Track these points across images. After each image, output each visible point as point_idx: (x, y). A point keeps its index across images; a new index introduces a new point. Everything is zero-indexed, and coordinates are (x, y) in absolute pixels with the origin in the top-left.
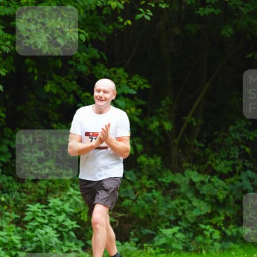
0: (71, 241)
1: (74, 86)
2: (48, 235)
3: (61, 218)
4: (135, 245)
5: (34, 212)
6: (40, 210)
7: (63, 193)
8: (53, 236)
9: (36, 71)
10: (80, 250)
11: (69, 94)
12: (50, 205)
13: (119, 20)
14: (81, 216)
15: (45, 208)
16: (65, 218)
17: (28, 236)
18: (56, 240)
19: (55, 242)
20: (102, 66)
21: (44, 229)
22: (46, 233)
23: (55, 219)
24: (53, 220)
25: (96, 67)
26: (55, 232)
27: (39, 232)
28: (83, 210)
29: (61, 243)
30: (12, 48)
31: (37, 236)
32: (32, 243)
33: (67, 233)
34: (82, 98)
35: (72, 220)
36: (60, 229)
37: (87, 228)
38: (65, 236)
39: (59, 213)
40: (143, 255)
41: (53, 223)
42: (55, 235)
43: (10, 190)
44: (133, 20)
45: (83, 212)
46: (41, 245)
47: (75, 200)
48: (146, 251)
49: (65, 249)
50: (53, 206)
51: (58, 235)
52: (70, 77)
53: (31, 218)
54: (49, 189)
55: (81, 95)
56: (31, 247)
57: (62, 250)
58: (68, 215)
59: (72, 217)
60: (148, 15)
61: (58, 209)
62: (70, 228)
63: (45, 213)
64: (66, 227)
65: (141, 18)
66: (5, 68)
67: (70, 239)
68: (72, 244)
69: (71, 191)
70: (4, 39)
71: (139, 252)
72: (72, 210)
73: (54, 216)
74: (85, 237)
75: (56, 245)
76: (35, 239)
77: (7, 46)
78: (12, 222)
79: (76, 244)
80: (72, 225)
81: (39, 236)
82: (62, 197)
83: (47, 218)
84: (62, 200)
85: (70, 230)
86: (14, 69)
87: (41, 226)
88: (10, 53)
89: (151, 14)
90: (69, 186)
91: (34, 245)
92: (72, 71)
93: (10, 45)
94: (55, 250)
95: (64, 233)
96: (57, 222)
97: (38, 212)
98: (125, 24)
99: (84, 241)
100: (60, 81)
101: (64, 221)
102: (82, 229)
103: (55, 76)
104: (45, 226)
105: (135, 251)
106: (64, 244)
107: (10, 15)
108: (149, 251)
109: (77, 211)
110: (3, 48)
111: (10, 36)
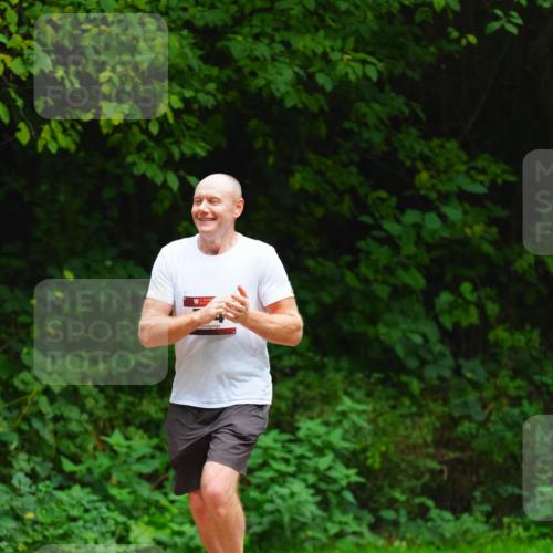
0: (345, 512)
1: (353, 178)
2: (296, 499)
3: (323, 462)
4: (484, 519)
5: (266, 449)
6: (279, 445)
7: (327, 408)
8: (307, 502)
9: (271, 146)
10: (365, 530)
11: (341, 194)
12: (301, 434)
13: (449, 34)
14: (366, 459)
15: (290, 441)
16: (334, 461)
17: (254, 500)
18: (314, 508)
19: (312, 513)
20: (414, 131)
21: (288, 485)
22: (292, 495)
23: (310, 463)
24: (306, 466)
25: (401, 136)
26: (311, 491)
27: (276, 493)
28: (372, 445)
29: (324, 515)
30: (220, 97)
31: (272, 501)
32: (262, 515)
33: (338, 493)
34: (370, 202)
35: (348, 466)
36: (323, 486)
37: (379, 483)
38: (333, 500)
39: (320, 451)
40: (502, 541)
41: (306, 472)
42: (310, 499)
44: (479, 34)
45: (372, 449)
46: (281, 521)
47: (354, 423)
48: (508, 534)
49: (334, 529)
50: (307, 436)
51: (318, 498)
52: (344, 158)
53: (260, 461)
54: (298, 401)
55: (366, 195)
56: (260, 524)
57: (326, 530)
58: (338, 454)
59: (349, 460)
60: (512, 24)
61: (318, 442)
62: (344, 483)
63: (290, 452)
64: (335, 481)
65: (498, 31)
66: (204, 140)
67: (344, 507)
68: (349, 518)
69: (347, 403)
70: (202, 76)
71: (492, 534)
72: (347, 445)
73: (309, 458)
74: (375, 502)
75: (314, 518)
76: (268, 507)
77: (208, 93)
79: (357, 518)
80: (348, 477)
81: (278, 501)
82: (326, 417)
83: (293, 461)
84: (327, 424)
85: (342, 489)
86: (224, 143)
87: (281, 478)
88: (216, 109)
89: (519, 21)
90: (340, 393)
91: (266, 520)
92: (348, 145)
93: (214, 92)
94: (312, 529)
95: (330, 494)
96: (316, 471)
97: (275, 449)
98: (464, 42)
99: (374, 511)
100: (323, 167)
101: (330, 468)
102: (369, 485)
103: (311, 156)
104: (290, 479)
105: (484, 532)
106: (330, 519)
107: (216, 26)
108: (514, 534)
109: (358, 447)
110: (202, 97)
111: (215, 71)
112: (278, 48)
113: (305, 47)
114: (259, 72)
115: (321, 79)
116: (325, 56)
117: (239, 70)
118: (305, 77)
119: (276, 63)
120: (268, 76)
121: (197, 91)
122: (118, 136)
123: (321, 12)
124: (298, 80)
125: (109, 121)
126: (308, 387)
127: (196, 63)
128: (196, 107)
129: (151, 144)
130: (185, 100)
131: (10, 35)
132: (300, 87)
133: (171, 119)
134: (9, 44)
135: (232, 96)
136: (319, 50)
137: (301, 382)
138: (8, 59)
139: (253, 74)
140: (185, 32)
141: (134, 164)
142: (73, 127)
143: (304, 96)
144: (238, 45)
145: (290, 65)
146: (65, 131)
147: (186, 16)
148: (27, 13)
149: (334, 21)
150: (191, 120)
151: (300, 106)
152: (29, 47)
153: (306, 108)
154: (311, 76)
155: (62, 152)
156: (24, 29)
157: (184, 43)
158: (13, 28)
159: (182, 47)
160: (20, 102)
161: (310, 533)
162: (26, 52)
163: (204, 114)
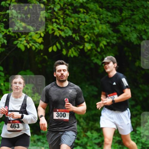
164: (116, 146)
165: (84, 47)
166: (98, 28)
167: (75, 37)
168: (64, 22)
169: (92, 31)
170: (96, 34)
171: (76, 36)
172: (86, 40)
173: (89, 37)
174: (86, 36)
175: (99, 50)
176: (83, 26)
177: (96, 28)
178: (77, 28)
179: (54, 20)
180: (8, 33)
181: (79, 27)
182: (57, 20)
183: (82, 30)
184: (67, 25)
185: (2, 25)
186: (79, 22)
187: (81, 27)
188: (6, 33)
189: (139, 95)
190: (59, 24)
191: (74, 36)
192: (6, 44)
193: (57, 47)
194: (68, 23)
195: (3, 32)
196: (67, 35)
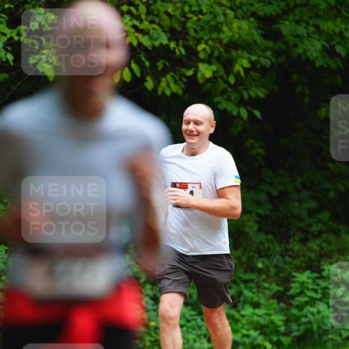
2: (321, 315)
5: (302, 283)
6: (310, 281)
7: (341, 257)
8: (329, 316)
9: (307, 91)
12: (325, 273)
15: (318, 278)
17: (295, 315)
19: (332, 324)
21: (316, 306)
22: (319, 312)
24: (328, 294)
27: (309, 311)
30: (274, 60)
31: (306, 316)
32: (300, 325)
41: (329, 298)
43: (269, 253)
46: (312, 328)
49: (345, 334)
50: (328, 275)
53: (299, 291)
54: (323, 252)
56: (298, 330)
57: (340, 335)
63: (318, 285)
66: (264, 88)
70: (262, 47)
73: (330, 289)
75: (332, 328)
76: (304, 320)
77: (266, 58)
78: (273, 297)
81: (310, 316)
83: (320, 291)
86: (276, 89)
87: (312, 302)
88: (272, 67)
91: (302, 328)
93: (270, 57)
94: (332, 334)
97: (307, 283)
104: (317, 302)
107: (272, 15)
110: (262, 60)
111: (271, 44)
112: (312, 29)
113: (328, 28)
114: (299, 44)
115: (339, 49)
116: (341, 34)
117: (286, 43)
118: (329, 47)
119: (310, 39)
120: (305, 47)
121: (259, 56)
122: (209, 85)
123: (338, 6)
124: (324, 50)
125: (203, 75)
126: (329, 243)
127: (258, 39)
128: (259, 66)
129: (230, 90)
130: (251, 62)
131: (141, 21)
132: (325, 54)
133: (242, 73)
134: (141, 27)
135: (282, 59)
136: (337, 30)
137: (325, 241)
138: (140, 36)
139: (296, 46)
140: (252, 19)
141: (219, 102)
142: (181, 79)
143: (328, 60)
144: (286, 27)
145: (319, 40)
146: (176, 82)
147: (253, 9)
148: (152, 7)
149: (346, 12)
150: (255, 75)
151: (325, 66)
152: (153, 29)
153: (329, 67)
154: (332, 47)
155: (174, 95)
156: (150, 18)
157: (251, 26)
158: (143, 17)
159: (250, 28)
160: (147, 64)
161: (330, 337)
162: (152, 32)
163: (264, 71)
164: (271, 305)
165: (196, 72)
166: (230, 29)
167: (174, 48)
168: (148, 14)
169: (214, 35)
170: (225, 41)
171: (178, 45)
172: (202, 56)
173: (208, 49)
174: (200, 48)
175: (232, 80)
176: (193, 23)
177: (225, 28)
178: (178, 28)
179: (125, 8)
180: (16, 38)
181: (184, 24)
182: (132, 9)
183: (192, 33)
184: (157, 20)
185: (4, 18)
186: (184, 15)
187: (189, 25)
188: (11, 38)
189: (327, 185)
190: (138, 18)
191: (173, 45)
192: (12, 64)
193: (131, 70)
194: (157, 16)
195: (4, 34)
196: (157, 44)
